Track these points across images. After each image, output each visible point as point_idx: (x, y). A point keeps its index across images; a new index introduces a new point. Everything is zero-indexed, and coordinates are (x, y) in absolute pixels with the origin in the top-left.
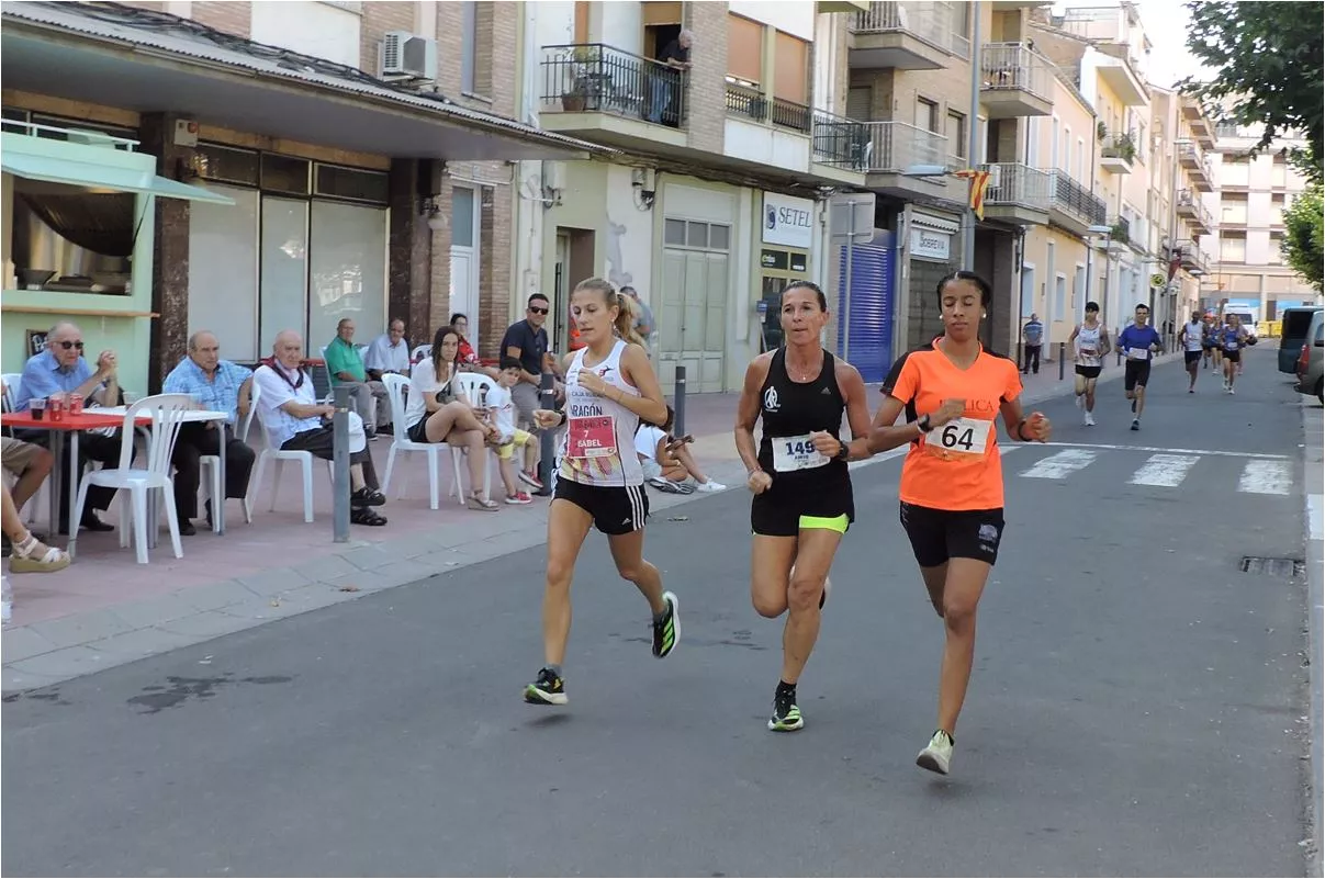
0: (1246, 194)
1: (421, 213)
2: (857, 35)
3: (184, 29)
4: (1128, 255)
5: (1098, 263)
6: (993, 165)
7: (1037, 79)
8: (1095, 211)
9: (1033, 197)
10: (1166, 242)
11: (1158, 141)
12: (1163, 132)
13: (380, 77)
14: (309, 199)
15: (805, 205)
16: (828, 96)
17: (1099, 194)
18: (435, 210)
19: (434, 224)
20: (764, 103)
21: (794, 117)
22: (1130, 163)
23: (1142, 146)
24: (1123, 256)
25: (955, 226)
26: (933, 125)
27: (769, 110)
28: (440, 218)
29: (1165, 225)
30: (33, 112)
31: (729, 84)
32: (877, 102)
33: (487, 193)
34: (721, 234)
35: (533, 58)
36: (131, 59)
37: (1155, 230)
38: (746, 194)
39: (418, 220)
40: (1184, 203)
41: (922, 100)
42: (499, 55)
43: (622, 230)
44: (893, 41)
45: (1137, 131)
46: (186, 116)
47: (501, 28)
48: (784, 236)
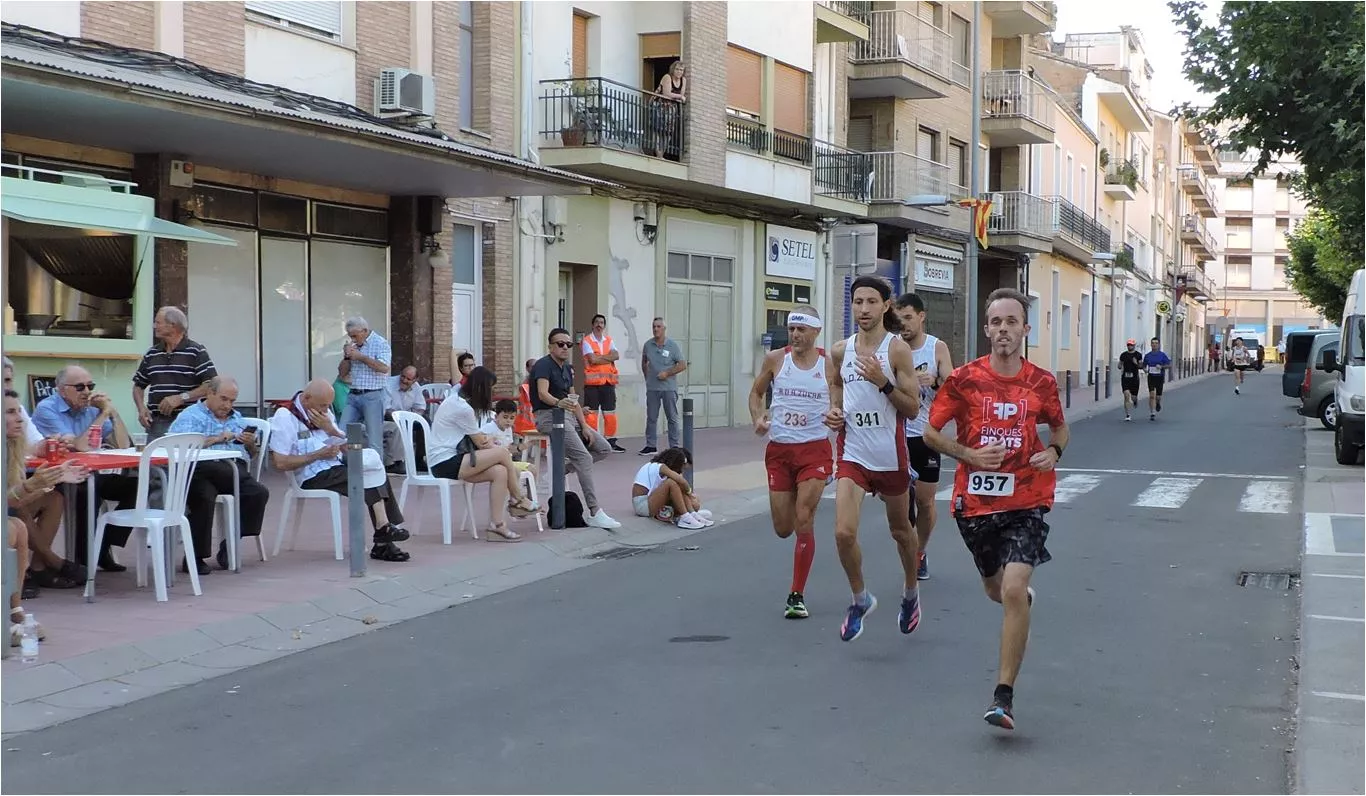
0: (1251, 219)
1: (422, 251)
2: (856, 64)
3: (177, 69)
4: (1133, 282)
5: (1103, 290)
6: (995, 194)
7: (1038, 107)
8: (1100, 238)
9: (1038, 224)
10: (1171, 269)
11: (1161, 167)
12: (1166, 159)
13: (377, 114)
14: (308, 238)
15: (809, 236)
16: (828, 127)
17: (1102, 221)
18: (435, 248)
19: (434, 261)
20: (765, 135)
21: (795, 149)
22: (1133, 189)
23: (1145, 172)
24: (1129, 283)
25: (959, 255)
26: (935, 154)
27: (770, 142)
28: (441, 255)
29: (1169, 251)
30: (25, 155)
31: (729, 116)
32: (879, 132)
33: (488, 230)
34: (724, 267)
35: (531, 92)
36: (125, 100)
37: (1159, 256)
38: (748, 224)
39: (419, 258)
40: (1188, 229)
41: (923, 129)
42: (497, 90)
43: (624, 265)
44: (893, 71)
45: (1140, 158)
46: (181, 157)
47: (498, 62)
48: (787, 268)
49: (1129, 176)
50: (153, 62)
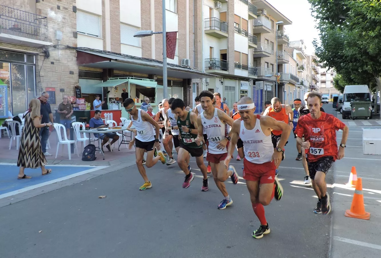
0: (326, 74)
1: (188, 88)
2: (255, 52)
3: (154, 61)
4: (303, 87)
5: (298, 89)
6: (279, 73)
7: (286, 57)
8: (297, 80)
9: (286, 78)
10: (310, 85)
11: (308, 65)
12: (309, 64)
13: (181, 66)
14: (172, 86)
15: (247, 82)
16: (250, 64)
17: (297, 77)
18: (190, 87)
19: (190, 89)
20: (241, 65)
21: (245, 68)
22: (303, 70)
23: (305, 67)
24: (302, 88)
25: (272, 84)
26: (268, 67)
27: (241, 67)
28: (191, 88)
29: (310, 81)
30: (134, 76)
31: (235, 63)
32: (258, 63)
33: (197, 84)
34: (233, 88)
35: (204, 61)
36: (154, 68)
37: (308, 82)
38: (237, 81)
39: (188, 89)
40: (313, 77)
41: (266, 62)
42: (199, 61)
43: (218, 89)
44: (261, 53)
45: (304, 64)
46: (155, 75)
47: (199, 56)
48: (244, 88)
49: (302, 68)
50: (151, 60)
